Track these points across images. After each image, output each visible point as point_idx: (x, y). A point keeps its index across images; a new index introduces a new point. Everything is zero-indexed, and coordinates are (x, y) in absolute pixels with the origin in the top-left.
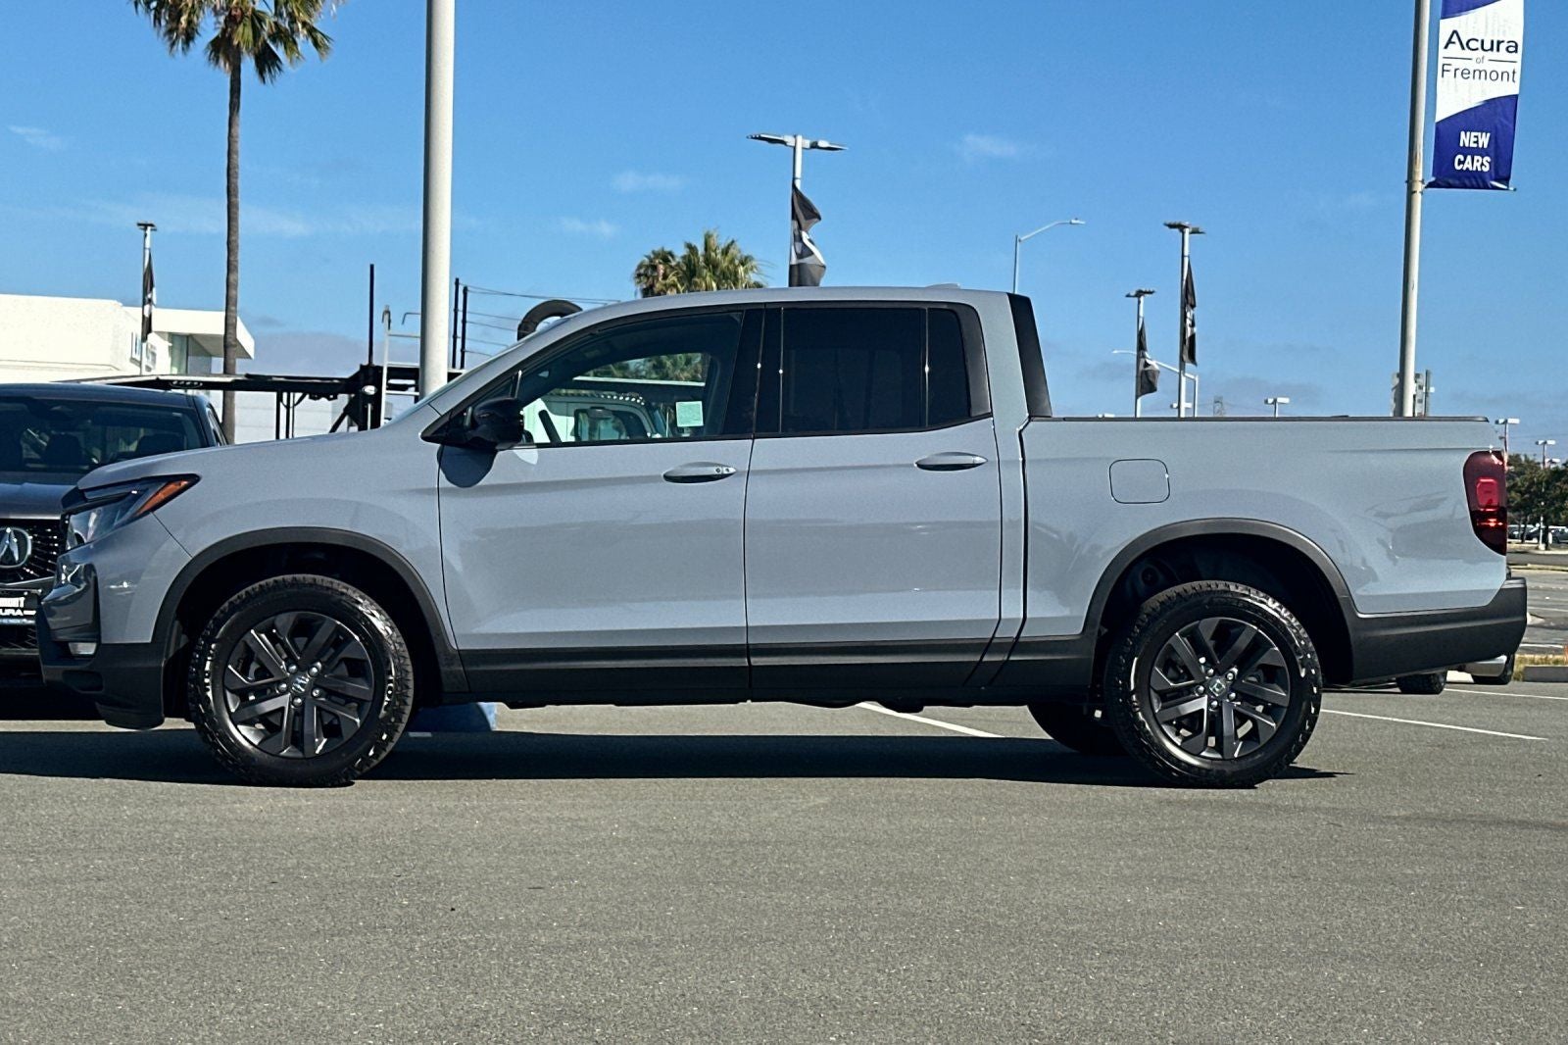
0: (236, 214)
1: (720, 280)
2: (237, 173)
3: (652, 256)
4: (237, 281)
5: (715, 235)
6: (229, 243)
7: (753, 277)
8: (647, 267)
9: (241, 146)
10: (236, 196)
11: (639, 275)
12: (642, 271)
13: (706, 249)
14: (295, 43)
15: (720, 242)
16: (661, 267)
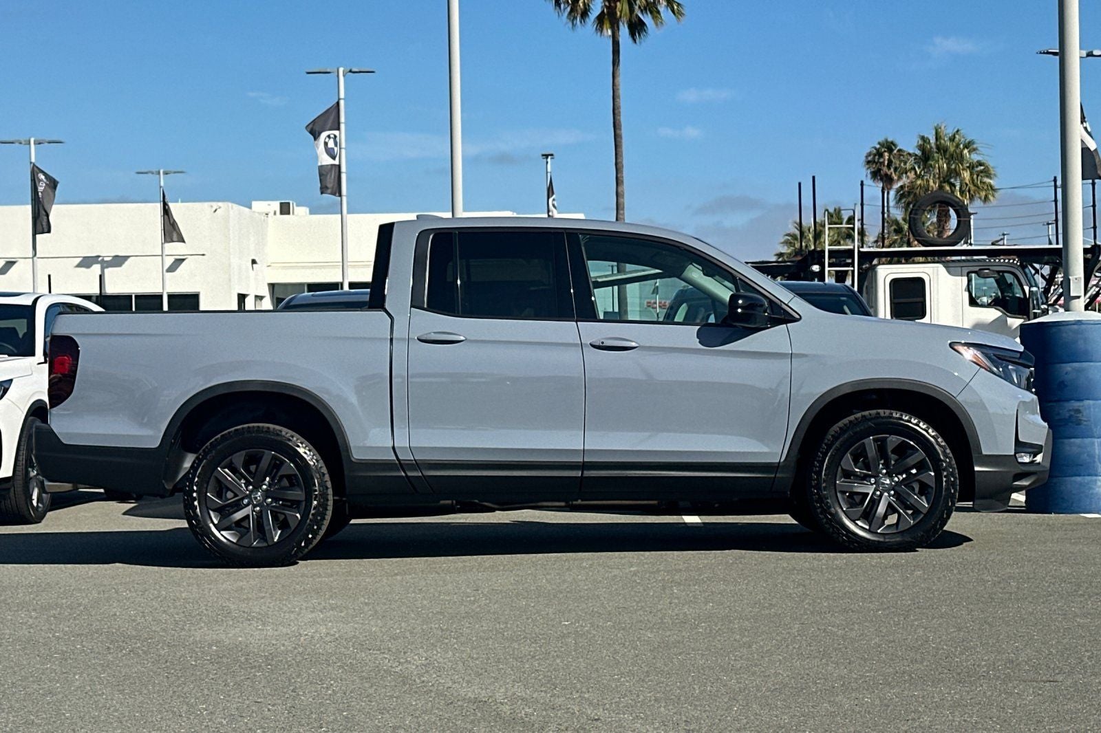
0: (621, 142)
1: (949, 161)
2: (620, 112)
3: (878, 146)
4: (623, 191)
5: (943, 128)
6: (616, 164)
7: (975, 157)
8: (875, 155)
9: (622, 92)
10: (620, 129)
11: (868, 162)
12: (870, 158)
13: (937, 139)
14: (658, 12)
15: (948, 131)
16: (886, 154)
